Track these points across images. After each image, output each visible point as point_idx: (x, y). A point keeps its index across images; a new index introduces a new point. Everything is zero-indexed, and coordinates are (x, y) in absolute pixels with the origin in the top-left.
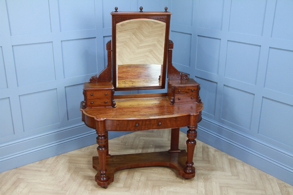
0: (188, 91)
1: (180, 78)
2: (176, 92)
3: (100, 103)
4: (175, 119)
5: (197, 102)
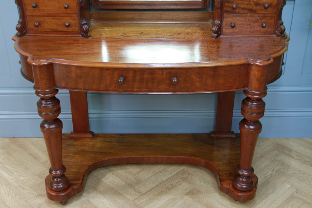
0: (254, 8)
2: (225, 9)
3: (55, 27)
4: (212, 73)
5: (275, 33)
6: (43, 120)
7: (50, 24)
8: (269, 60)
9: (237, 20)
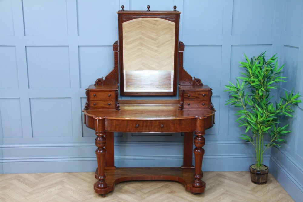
0: (198, 96)
1: (192, 83)
6: (97, 148)
7: (101, 104)
8: (205, 117)
9: (190, 102)
